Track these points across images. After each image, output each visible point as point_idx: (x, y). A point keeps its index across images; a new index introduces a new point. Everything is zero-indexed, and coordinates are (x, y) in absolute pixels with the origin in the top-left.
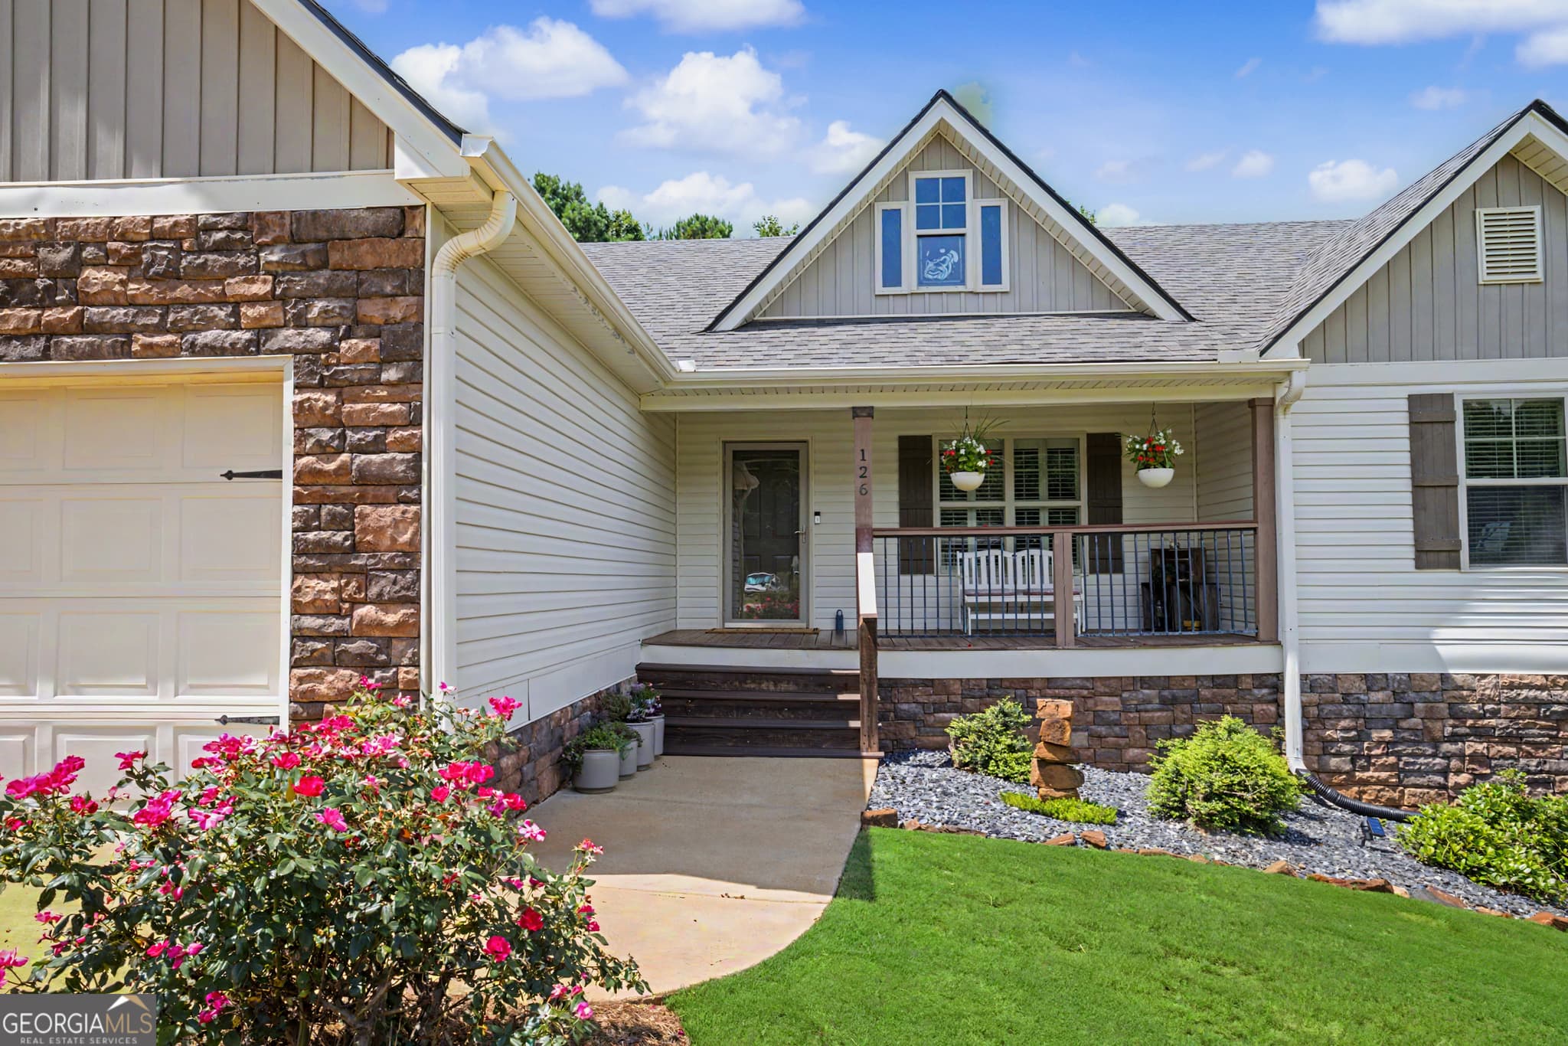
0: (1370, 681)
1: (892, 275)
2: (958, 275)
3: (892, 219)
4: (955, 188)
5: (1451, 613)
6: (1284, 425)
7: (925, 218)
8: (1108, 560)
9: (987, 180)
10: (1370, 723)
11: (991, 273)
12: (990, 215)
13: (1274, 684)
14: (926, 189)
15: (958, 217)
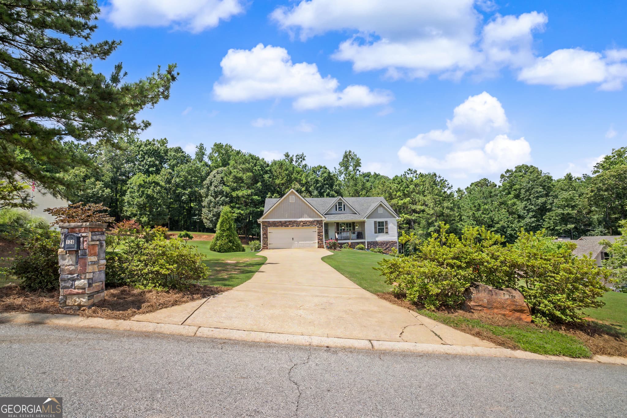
0: (372, 242)
1: (336, 210)
2: (341, 210)
3: (336, 205)
4: (341, 203)
5: (377, 237)
6: (366, 224)
7: (339, 205)
8: (354, 233)
9: (343, 202)
10: (371, 245)
11: (344, 210)
12: (344, 205)
13: (365, 242)
14: (339, 203)
15: (341, 205)
